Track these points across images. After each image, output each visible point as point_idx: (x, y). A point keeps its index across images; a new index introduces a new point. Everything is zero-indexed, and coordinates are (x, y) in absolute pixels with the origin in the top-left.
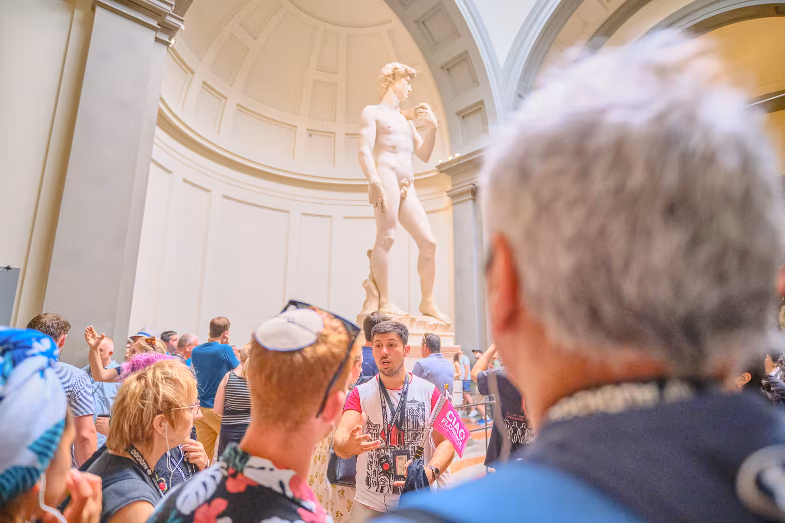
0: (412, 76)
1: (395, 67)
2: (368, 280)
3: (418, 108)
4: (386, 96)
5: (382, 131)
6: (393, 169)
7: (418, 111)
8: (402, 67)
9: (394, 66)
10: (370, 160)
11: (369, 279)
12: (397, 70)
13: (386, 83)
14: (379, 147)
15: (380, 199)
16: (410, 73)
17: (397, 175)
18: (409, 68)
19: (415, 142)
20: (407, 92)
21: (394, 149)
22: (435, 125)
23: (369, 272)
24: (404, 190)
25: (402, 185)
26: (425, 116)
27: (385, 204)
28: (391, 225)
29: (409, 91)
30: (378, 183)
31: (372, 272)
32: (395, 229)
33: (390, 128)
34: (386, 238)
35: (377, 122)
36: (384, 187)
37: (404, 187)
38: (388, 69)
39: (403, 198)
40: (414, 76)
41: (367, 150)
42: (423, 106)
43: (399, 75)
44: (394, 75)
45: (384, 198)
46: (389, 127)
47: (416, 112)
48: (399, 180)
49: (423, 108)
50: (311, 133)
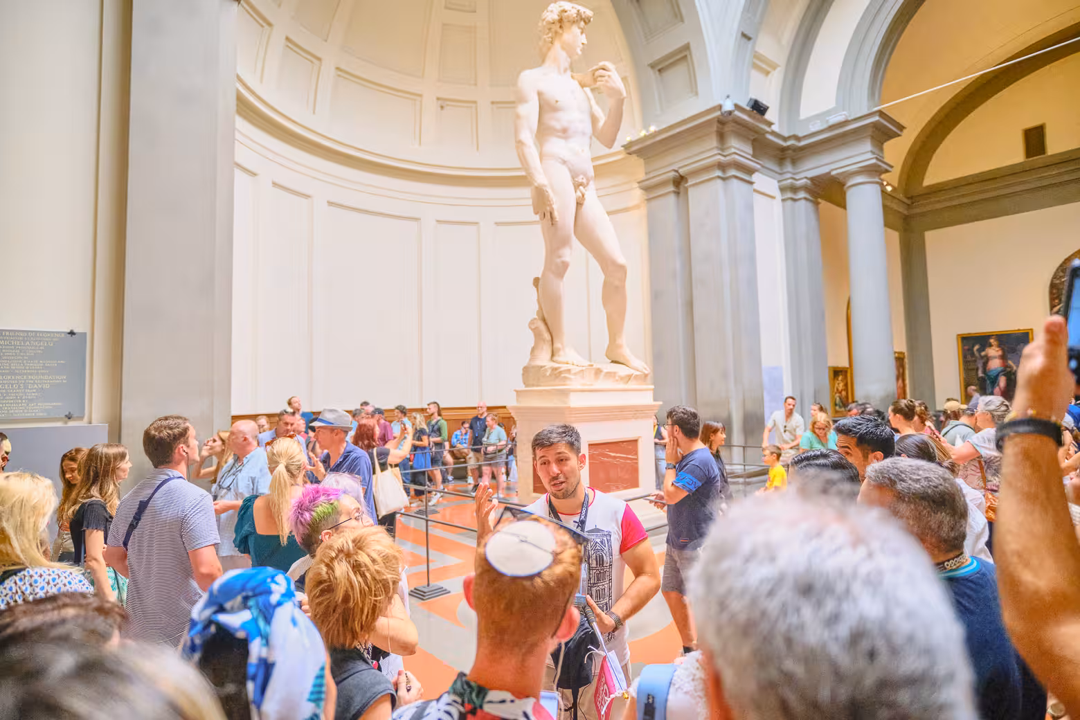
0: (587, 21)
1: (562, 8)
2: (535, 319)
3: (597, 70)
4: (551, 54)
5: (546, 107)
6: (564, 162)
7: (597, 73)
8: (571, 9)
9: (560, 7)
10: (532, 152)
11: (536, 317)
12: (566, 14)
13: (550, 35)
14: (543, 132)
15: (548, 208)
16: (583, 16)
17: (570, 171)
18: (582, 9)
19: (594, 120)
20: (581, 46)
21: (565, 133)
22: (621, 94)
23: (536, 307)
24: (581, 192)
25: (577, 186)
26: (607, 81)
27: (556, 214)
28: (565, 242)
29: (583, 44)
30: (545, 186)
31: (540, 308)
32: (571, 248)
33: (559, 103)
34: (558, 260)
35: (540, 94)
36: (553, 190)
37: (581, 187)
38: (552, 13)
39: (579, 204)
40: (589, 21)
41: (527, 136)
42: (604, 66)
43: (569, 21)
44: (561, 22)
45: (555, 206)
46: (557, 101)
47: (594, 75)
48: (573, 178)
49: (604, 69)
50: (443, 103)
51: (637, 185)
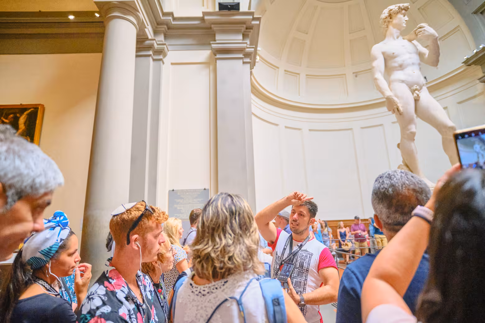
0: (406, 9)
1: (389, 10)
2: (401, 165)
3: (416, 30)
4: (388, 33)
5: (388, 58)
6: (403, 81)
7: (417, 32)
8: (394, 7)
9: (389, 9)
10: (383, 83)
12: (392, 11)
13: (386, 24)
14: (389, 70)
15: (395, 107)
16: (403, 8)
17: (407, 85)
18: (401, 5)
19: (421, 55)
20: (405, 22)
21: (401, 67)
22: (435, 36)
23: (401, 159)
24: (416, 94)
25: (413, 91)
26: (423, 33)
27: (401, 109)
28: (411, 121)
29: (406, 21)
30: (391, 96)
31: (403, 159)
32: (415, 124)
33: (395, 54)
34: (408, 132)
35: (383, 53)
36: (397, 97)
37: (416, 92)
38: (385, 13)
39: (416, 100)
40: (408, 8)
41: (379, 76)
42: (420, 26)
43: (394, 14)
44: (390, 16)
45: (399, 105)
46: (393, 53)
47: (415, 33)
48: (410, 88)
49: (420, 28)
50: (356, 74)
51: (478, 81)
